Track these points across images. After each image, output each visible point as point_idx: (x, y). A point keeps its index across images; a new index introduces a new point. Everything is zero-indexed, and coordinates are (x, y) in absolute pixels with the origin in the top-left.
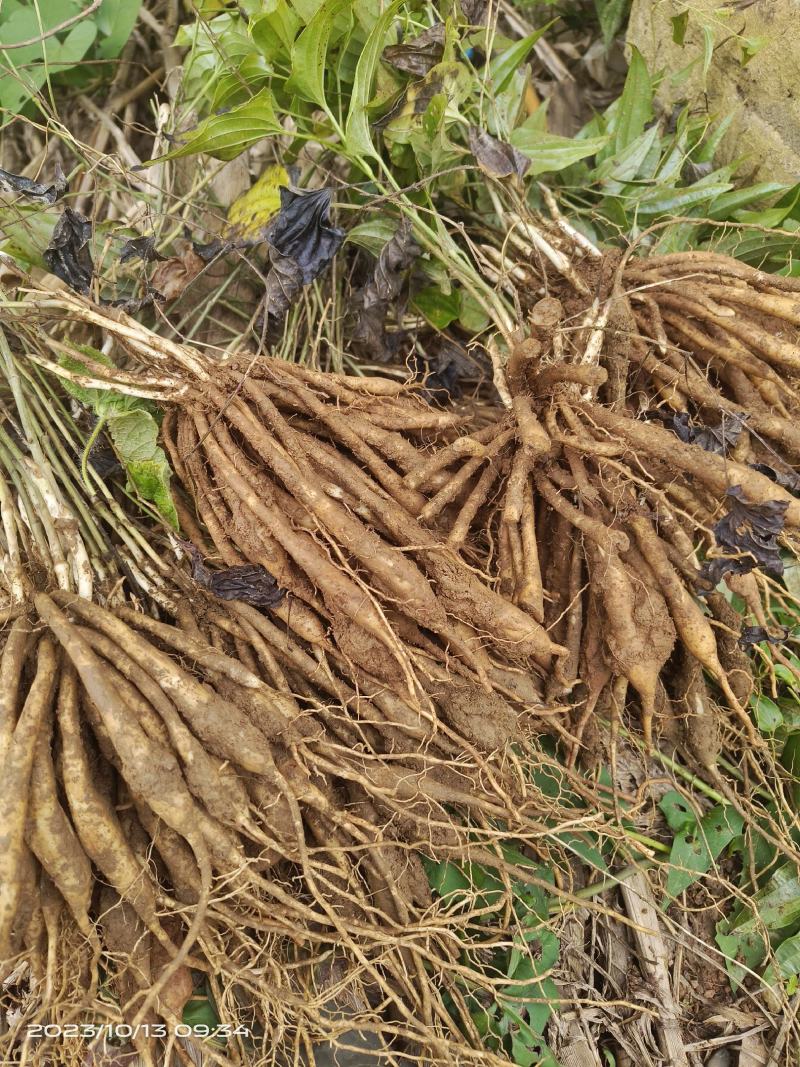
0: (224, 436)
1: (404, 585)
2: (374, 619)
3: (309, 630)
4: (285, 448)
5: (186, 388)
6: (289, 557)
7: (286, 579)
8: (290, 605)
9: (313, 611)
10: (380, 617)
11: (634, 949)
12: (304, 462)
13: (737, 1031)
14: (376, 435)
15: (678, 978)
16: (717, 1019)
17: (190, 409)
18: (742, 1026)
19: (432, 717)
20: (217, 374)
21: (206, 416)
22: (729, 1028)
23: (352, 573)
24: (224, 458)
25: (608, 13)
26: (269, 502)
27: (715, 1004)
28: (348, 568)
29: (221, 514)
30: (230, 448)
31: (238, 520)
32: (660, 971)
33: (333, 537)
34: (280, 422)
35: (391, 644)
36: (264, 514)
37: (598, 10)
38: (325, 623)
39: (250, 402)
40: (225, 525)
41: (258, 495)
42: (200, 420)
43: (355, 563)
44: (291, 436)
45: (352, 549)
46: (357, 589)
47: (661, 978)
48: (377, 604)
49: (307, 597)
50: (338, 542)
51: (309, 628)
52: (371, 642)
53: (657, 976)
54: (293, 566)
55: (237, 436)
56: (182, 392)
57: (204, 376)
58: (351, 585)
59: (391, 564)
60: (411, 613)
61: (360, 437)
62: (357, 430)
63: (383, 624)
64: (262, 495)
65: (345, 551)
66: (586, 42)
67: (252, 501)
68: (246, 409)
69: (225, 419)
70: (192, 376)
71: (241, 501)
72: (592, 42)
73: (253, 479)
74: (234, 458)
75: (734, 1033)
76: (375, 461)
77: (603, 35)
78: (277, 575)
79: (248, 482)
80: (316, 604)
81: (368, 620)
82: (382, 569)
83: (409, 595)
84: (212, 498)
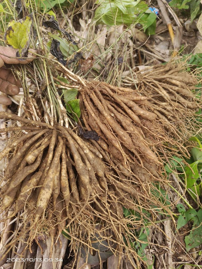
0: (88, 100)
1: (125, 139)
2: (118, 145)
3: (105, 147)
4: (102, 103)
5: (81, 88)
6: (100, 129)
7: (100, 134)
8: (101, 141)
9: (106, 142)
10: (119, 145)
11: (164, 237)
12: (106, 107)
13: (185, 261)
14: (126, 101)
15: (173, 246)
16: (181, 258)
17: (81, 93)
18: (186, 260)
19: (130, 170)
20: (88, 85)
21: (85, 95)
22: (183, 260)
23: (114, 134)
24: (88, 104)
25: (193, 14)
26: (97, 116)
27: (181, 254)
28: (113, 133)
29: (87, 118)
30: (90, 102)
31: (90, 119)
32: (170, 243)
33: (110, 125)
34: (101, 97)
35: (122, 152)
36: (96, 118)
37: (191, 13)
38: (108, 146)
39: (95, 92)
40: (88, 120)
41: (95, 114)
42: (83, 96)
43: (114, 132)
44: (104, 101)
45: (114, 129)
46: (115, 138)
47: (170, 245)
48: (119, 142)
49: (104, 138)
50: (111, 127)
51: (105, 146)
52: (117, 151)
53: (169, 245)
54: (102, 131)
55: (91, 100)
56: (80, 89)
57: (85, 85)
58: (113, 137)
59: (122, 133)
60: (126, 146)
61: (122, 101)
62: (121, 99)
63: (120, 147)
64: (96, 114)
65: (112, 129)
66: (186, 19)
67: (93, 115)
68: (94, 93)
69: (89, 96)
70: (83, 85)
71: (91, 115)
72: (187, 20)
73: (94, 110)
74: (90, 105)
75: (184, 262)
76: (125, 107)
77: (191, 18)
78: (98, 133)
79: (93, 111)
80: (106, 141)
81: (116, 145)
82: (120, 134)
83: (126, 141)
84: (85, 114)
